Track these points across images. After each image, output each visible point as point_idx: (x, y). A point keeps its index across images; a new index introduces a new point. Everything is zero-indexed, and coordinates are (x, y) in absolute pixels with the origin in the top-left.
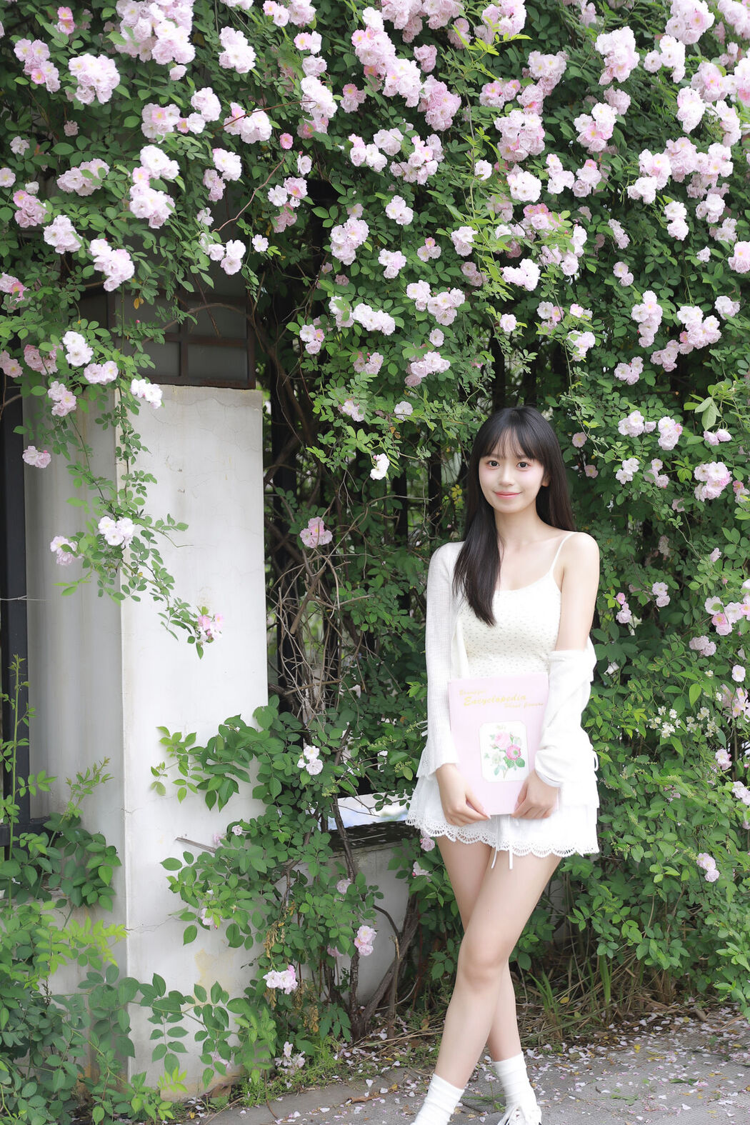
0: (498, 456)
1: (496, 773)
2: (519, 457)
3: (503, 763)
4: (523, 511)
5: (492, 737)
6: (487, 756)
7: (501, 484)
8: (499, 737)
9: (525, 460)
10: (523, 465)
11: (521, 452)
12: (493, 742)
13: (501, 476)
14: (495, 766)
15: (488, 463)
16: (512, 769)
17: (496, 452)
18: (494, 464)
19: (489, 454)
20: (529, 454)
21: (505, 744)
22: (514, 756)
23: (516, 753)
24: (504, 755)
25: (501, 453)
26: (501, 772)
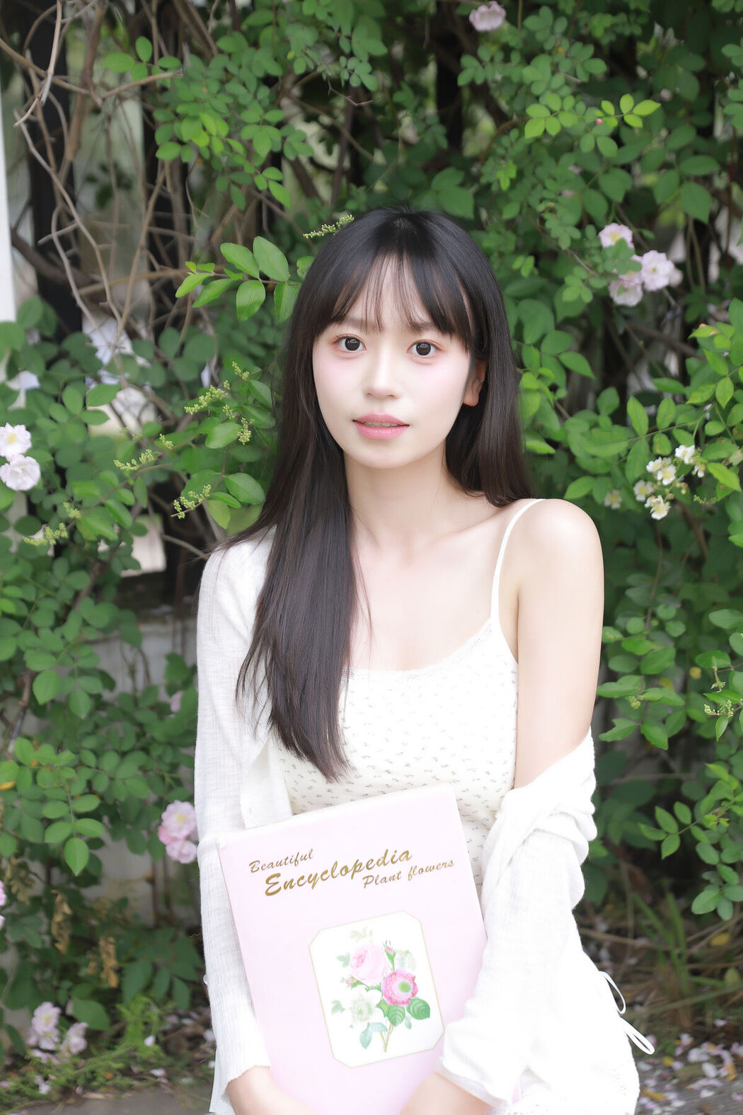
0: (363, 325)
1: (366, 1042)
2: (416, 327)
3: (379, 1017)
4: (416, 464)
5: (345, 960)
6: (338, 1007)
7: (370, 395)
8: (361, 959)
9: (430, 335)
10: (423, 349)
11: (421, 315)
12: (347, 972)
13: (371, 374)
14: (361, 1027)
15: (337, 341)
16: (401, 1027)
17: (358, 312)
18: (352, 344)
19: (340, 318)
20: (441, 322)
21: (376, 971)
22: (402, 996)
23: (404, 987)
24: (376, 997)
25: (372, 317)
26: (376, 1039)
